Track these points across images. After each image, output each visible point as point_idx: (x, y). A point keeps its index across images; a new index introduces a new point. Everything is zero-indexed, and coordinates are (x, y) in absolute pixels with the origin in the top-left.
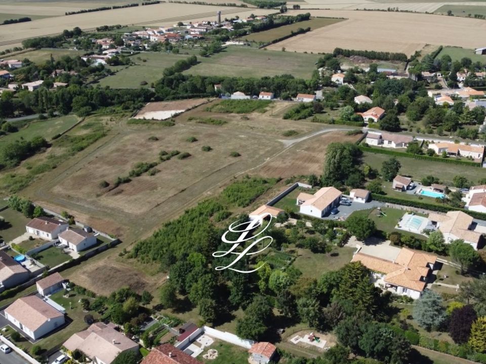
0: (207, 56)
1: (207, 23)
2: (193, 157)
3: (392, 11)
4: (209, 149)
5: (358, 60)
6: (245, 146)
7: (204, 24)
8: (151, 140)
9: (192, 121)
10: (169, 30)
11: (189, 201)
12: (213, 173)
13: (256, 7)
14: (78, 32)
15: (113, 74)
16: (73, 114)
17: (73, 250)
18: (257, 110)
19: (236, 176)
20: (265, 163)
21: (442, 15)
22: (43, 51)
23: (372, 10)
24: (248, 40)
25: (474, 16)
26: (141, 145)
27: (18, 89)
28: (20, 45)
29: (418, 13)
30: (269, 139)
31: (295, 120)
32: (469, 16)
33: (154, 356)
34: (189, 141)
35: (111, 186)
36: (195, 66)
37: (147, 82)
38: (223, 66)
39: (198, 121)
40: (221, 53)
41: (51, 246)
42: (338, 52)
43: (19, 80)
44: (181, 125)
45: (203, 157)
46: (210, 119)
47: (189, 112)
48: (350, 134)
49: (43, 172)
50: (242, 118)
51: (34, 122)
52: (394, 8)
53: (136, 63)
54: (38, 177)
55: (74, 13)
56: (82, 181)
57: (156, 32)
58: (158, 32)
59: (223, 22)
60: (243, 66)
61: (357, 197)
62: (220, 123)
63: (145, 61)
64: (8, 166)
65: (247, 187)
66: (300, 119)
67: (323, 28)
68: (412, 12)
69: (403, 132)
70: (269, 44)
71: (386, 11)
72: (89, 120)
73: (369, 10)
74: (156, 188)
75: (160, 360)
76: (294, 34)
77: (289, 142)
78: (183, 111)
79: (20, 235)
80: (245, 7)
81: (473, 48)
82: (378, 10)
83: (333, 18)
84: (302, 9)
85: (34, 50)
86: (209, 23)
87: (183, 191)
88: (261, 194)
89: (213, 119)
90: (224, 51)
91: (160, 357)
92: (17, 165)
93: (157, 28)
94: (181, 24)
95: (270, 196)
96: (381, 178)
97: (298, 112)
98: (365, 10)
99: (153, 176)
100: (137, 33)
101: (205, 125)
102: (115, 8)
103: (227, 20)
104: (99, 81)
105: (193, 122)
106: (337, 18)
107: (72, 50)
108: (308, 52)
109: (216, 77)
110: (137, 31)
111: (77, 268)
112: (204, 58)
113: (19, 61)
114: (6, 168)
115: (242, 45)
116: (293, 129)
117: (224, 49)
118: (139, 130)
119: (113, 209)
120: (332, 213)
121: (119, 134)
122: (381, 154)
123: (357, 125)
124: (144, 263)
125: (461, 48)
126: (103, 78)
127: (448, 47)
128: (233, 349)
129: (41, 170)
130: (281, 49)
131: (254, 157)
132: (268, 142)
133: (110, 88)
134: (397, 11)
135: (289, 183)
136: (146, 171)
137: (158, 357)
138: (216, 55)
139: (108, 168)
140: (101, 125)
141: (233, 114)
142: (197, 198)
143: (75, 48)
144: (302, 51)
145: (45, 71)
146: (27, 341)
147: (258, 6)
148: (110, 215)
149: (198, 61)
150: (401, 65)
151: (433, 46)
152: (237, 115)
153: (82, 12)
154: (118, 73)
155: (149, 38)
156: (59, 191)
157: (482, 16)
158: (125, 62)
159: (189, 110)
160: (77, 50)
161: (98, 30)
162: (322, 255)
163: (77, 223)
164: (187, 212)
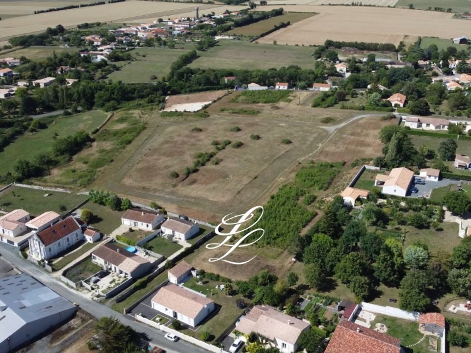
0: (204, 51)
1: (186, 19)
2: (247, 146)
3: (356, 5)
4: (258, 138)
5: (350, 51)
6: (291, 134)
7: (183, 20)
8: (195, 131)
9: (225, 111)
10: (151, 27)
11: (267, 187)
12: (275, 160)
13: (223, 3)
14: (61, 30)
15: (118, 69)
16: (97, 109)
17: (180, 239)
18: (282, 100)
19: (300, 161)
20: (319, 148)
21: (404, 8)
22: (34, 48)
23: (337, 5)
24: (237, 34)
25: (434, 9)
26: (187, 136)
27: (30, 87)
28: (7, 43)
29: (381, 6)
30: (310, 127)
31: (325, 107)
32: (430, 9)
33: (341, 333)
34: (234, 131)
35: (181, 176)
36: (197, 60)
37: (157, 76)
38: (224, 59)
39: (231, 111)
40: (215, 47)
41: (155, 237)
42: (329, 44)
43: (26, 77)
44: (216, 116)
45: (257, 146)
46: (242, 109)
47: (216, 103)
48: (384, 119)
49: (103, 166)
50: (272, 107)
51: (59, 119)
52: (358, 3)
53: (137, 59)
54: (100, 171)
55: (42, 12)
56: (149, 172)
57: (140, 28)
58: (142, 29)
59: (201, 18)
60: (244, 59)
61: (430, 176)
62: (255, 113)
63: (144, 56)
64: (62, 162)
65: (318, 172)
66: (328, 106)
67: (300, 22)
68: (375, 6)
69: (433, 115)
70: (258, 38)
71: (350, 5)
72: (118, 114)
73: (334, 5)
74: (226, 176)
75: (349, 335)
76: (277, 28)
77: (331, 129)
78: (210, 102)
79: (117, 228)
80: (212, 4)
81: (449, 38)
82: (343, 5)
83: (305, 13)
84: (269, 5)
85: (23, 48)
86: (188, 19)
87: (256, 178)
88: (335, 178)
89: (245, 109)
90: (217, 45)
91: (349, 333)
92: (70, 160)
93: (139, 24)
94: (161, 21)
95: (343, 179)
96: (438, 158)
97: (323, 100)
98: (330, 5)
99: (218, 166)
100: (122, 29)
101: (239, 115)
102: (82, 6)
103: (204, 16)
104: (107, 76)
105: (226, 113)
106: (309, 13)
107: (63, 47)
108: (299, 44)
109: (223, 69)
110: (121, 28)
111: (194, 256)
112: (201, 52)
113: (15, 59)
114: (60, 163)
115: (231, 39)
116: (328, 116)
117: (216, 43)
118: (176, 122)
119: (195, 198)
120: (413, 192)
121: (158, 126)
122: (425, 137)
123: (387, 111)
124: (259, 247)
125: (438, 38)
126: (110, 73)
127: (426, 37)
128: (399, 322)
129: (99, 164)
130: (272, 42)
131: (306, 144)
132: (310, 129)
133: (123, 83)
134: (361, 5)
135: (355, 166)
136: (208, 160)
137: (347, 333)
138: (212, 49)
139: (168, 159)
140: (134, 118)
141: (260, 104)
142: (274, 184)
143: (66, 45)
144: (293, 44)
145: (50, 67)
146: (187, 328)
147: (225, 2)
148: (197, 204)
149: (197, 55)
150: (391, 54)
151: (412, 36)
152: (264, 105)
153: (51, 10)
154: (123, 68)
155: (137, 34)
156: (131, 184)
157: (442, 9)
158: (125, 58)
159: (215, 101)
160: (68, 47)
161: (79, 27)
162: (428, 230)
163: (168, 213)
164: (273, 197)
